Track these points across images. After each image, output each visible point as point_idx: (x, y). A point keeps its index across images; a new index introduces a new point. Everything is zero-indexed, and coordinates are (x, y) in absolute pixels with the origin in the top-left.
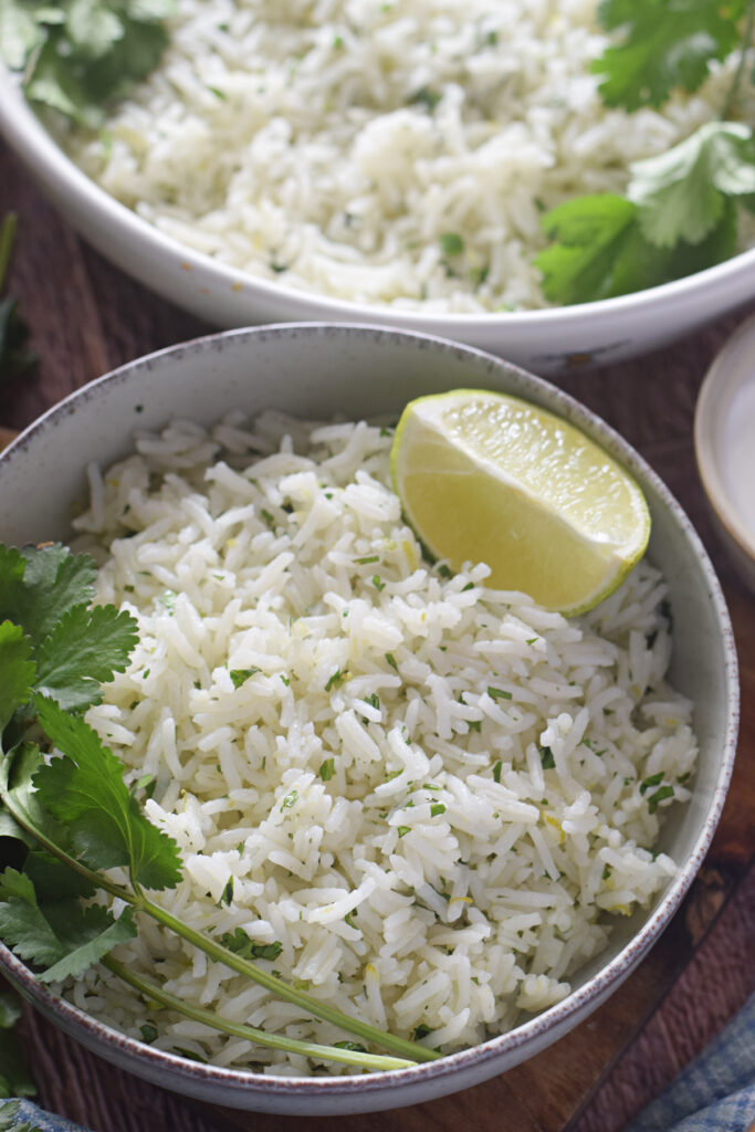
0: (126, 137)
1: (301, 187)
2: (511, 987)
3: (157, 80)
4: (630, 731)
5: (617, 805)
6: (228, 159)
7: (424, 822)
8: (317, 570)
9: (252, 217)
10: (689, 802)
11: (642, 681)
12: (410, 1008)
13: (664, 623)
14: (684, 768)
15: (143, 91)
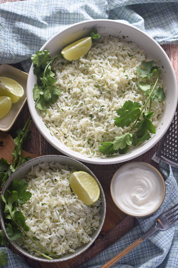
0: (49, 112)
1: (71, 127)
2: (68, 249)
3: (55, 103)
4: (91, 220)
5: (87, 229)
6: (62, 119)
7: (61, 229)
8: (57, 191)
9: (63, 130)
10: (97, 230)
11: (95, 213)
12: (54, 250)
13: (100, 205)
14: (97, 226)
15: (53, 105)
